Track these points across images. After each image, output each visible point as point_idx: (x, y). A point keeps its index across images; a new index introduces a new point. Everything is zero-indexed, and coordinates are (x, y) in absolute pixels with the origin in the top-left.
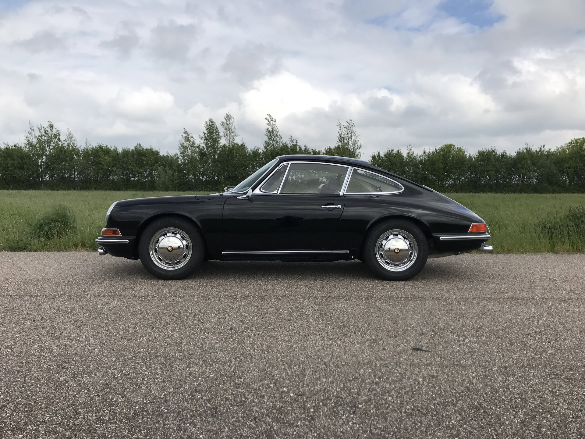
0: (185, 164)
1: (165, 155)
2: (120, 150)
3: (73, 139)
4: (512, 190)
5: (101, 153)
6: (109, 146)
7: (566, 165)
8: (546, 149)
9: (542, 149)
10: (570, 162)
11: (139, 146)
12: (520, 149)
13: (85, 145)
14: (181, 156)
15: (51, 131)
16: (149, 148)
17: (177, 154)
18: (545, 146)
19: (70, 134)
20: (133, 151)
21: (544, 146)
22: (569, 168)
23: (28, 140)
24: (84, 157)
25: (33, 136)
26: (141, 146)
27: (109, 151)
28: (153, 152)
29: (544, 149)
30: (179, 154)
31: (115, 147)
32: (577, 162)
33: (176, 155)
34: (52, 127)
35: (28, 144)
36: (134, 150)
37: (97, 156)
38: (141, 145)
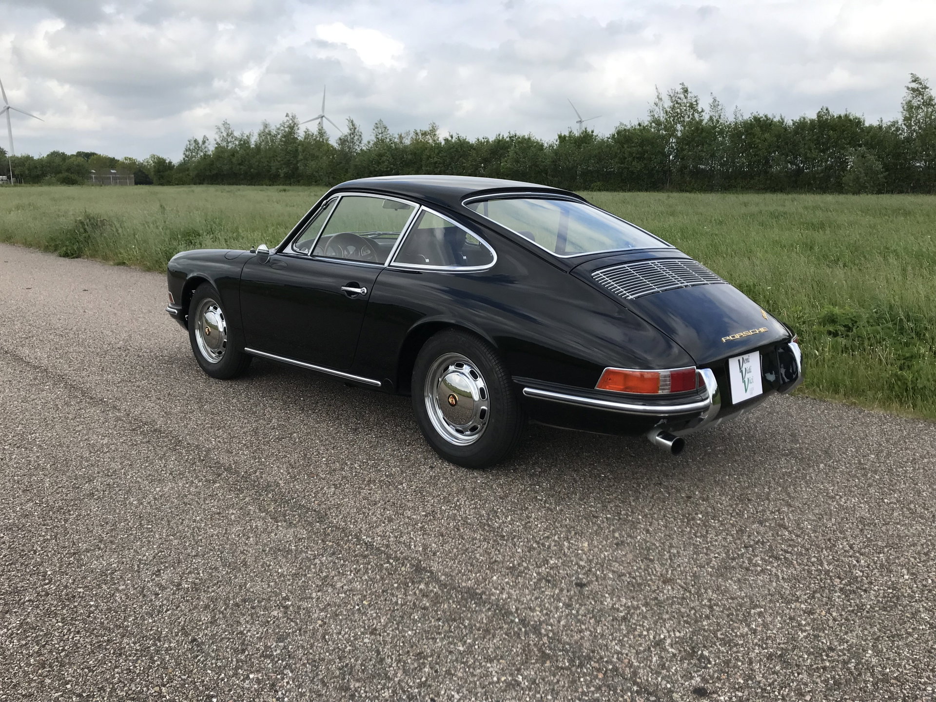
0: (908, 140)
1: (875, 123)
2: (789, 122)
3: (720, 107)
5: (757, 130)
6: (770, 116)
11: (825, 111)
13: (734, 116)
14: (905, 124)
15: (686, 98)
16: (843, 114)
17: (898, 122)
19: (715, 100)
20: (812, 121)
23: (653, 116)
24: (732, 136)
25: (661, 108)
26: (829, 112)
27: (770, 125)
28: (850, 120)
30: (901, 121)
31: (781, 116)
33: (894, 123)
34: (686, 91)
35: (653, 122)
36: (815, 120)
37: (750, 134)
38: (829, 109)
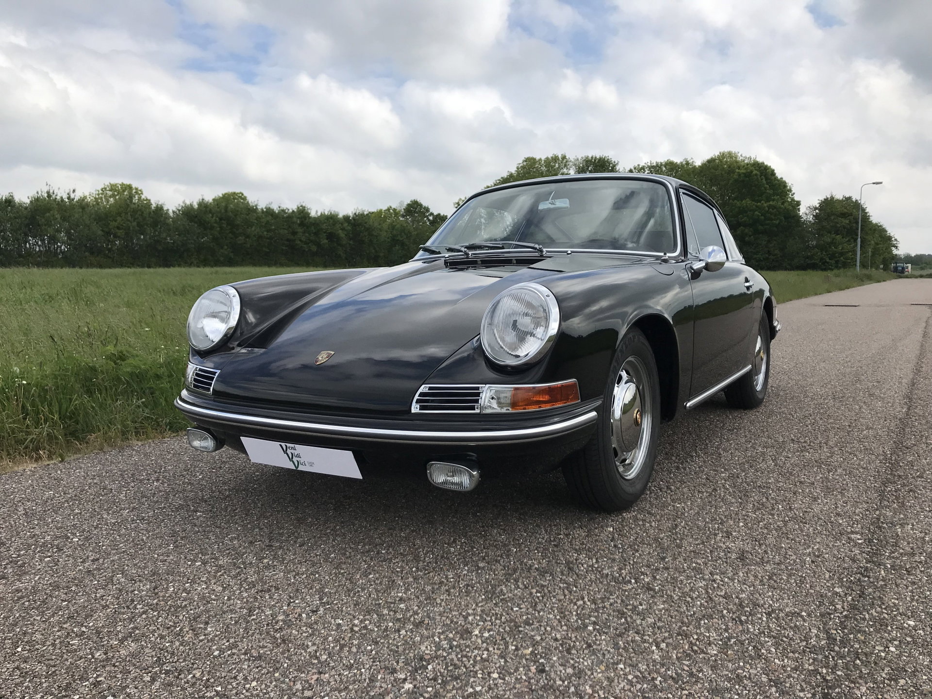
4: (32, 263)
7: (113, 224)
8: (77, 196)
9: (72, 196)
10: (119, 219)
12: (38, 193)
18: (76, 191)
21: (74, 191)
22: (118, 228)
29: (75, 196)
32: (128, 220)
